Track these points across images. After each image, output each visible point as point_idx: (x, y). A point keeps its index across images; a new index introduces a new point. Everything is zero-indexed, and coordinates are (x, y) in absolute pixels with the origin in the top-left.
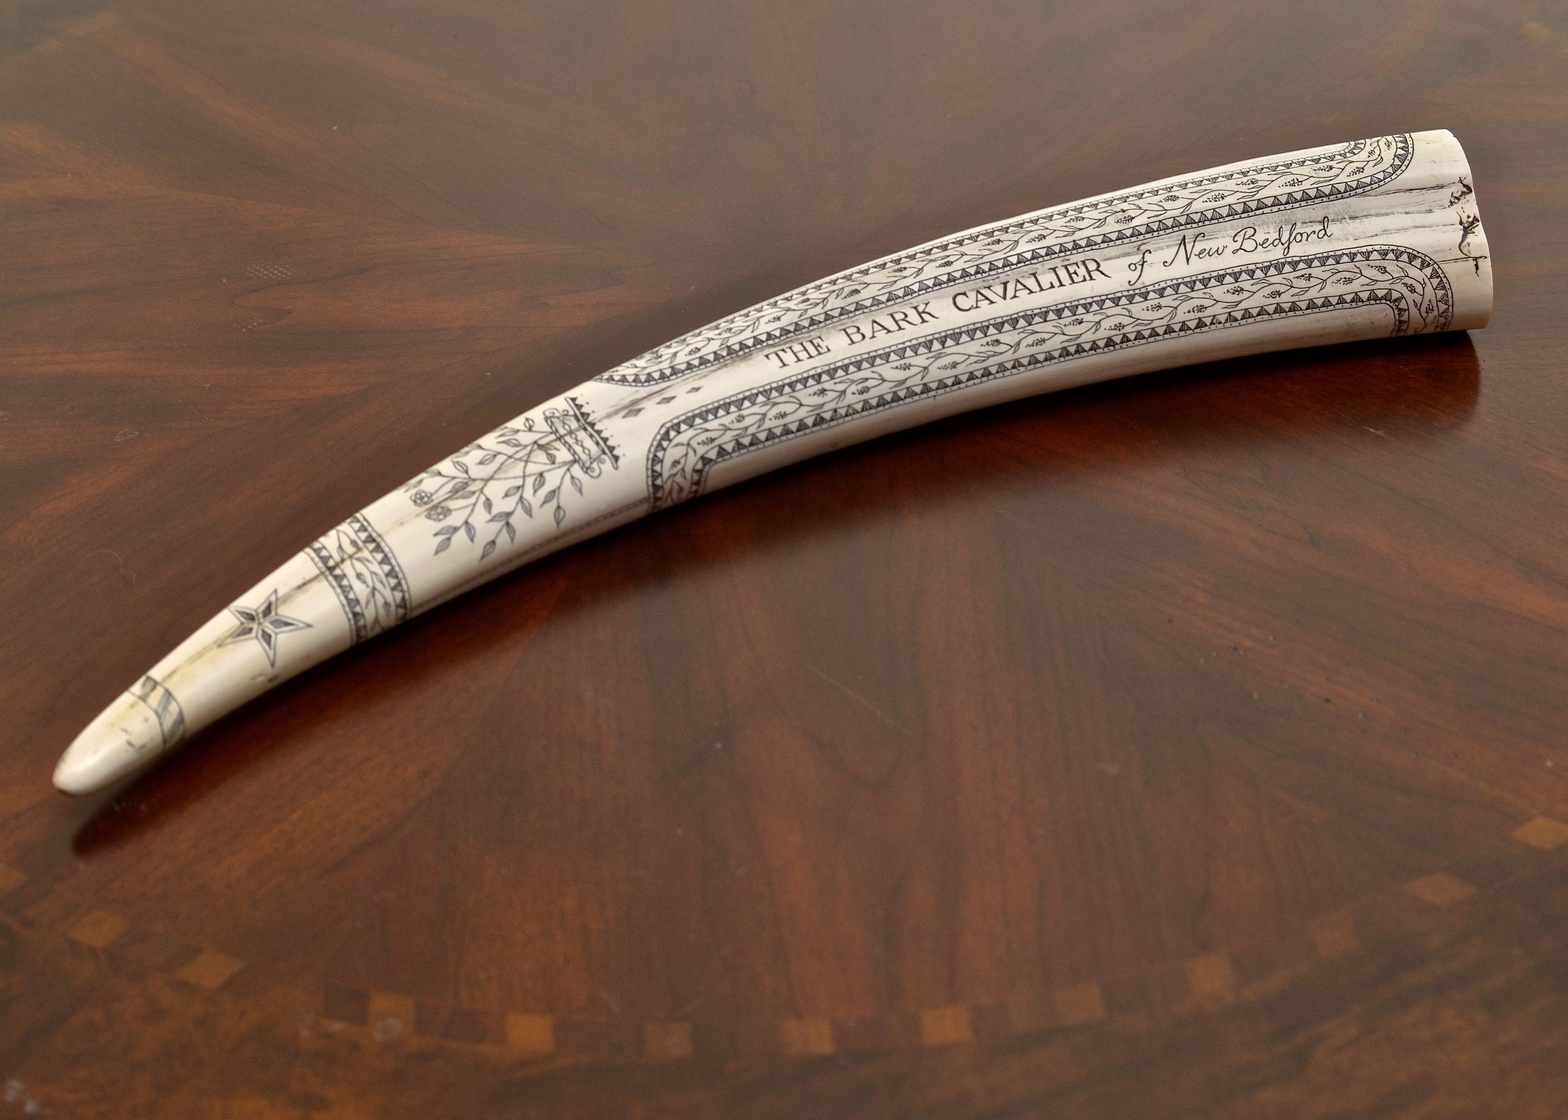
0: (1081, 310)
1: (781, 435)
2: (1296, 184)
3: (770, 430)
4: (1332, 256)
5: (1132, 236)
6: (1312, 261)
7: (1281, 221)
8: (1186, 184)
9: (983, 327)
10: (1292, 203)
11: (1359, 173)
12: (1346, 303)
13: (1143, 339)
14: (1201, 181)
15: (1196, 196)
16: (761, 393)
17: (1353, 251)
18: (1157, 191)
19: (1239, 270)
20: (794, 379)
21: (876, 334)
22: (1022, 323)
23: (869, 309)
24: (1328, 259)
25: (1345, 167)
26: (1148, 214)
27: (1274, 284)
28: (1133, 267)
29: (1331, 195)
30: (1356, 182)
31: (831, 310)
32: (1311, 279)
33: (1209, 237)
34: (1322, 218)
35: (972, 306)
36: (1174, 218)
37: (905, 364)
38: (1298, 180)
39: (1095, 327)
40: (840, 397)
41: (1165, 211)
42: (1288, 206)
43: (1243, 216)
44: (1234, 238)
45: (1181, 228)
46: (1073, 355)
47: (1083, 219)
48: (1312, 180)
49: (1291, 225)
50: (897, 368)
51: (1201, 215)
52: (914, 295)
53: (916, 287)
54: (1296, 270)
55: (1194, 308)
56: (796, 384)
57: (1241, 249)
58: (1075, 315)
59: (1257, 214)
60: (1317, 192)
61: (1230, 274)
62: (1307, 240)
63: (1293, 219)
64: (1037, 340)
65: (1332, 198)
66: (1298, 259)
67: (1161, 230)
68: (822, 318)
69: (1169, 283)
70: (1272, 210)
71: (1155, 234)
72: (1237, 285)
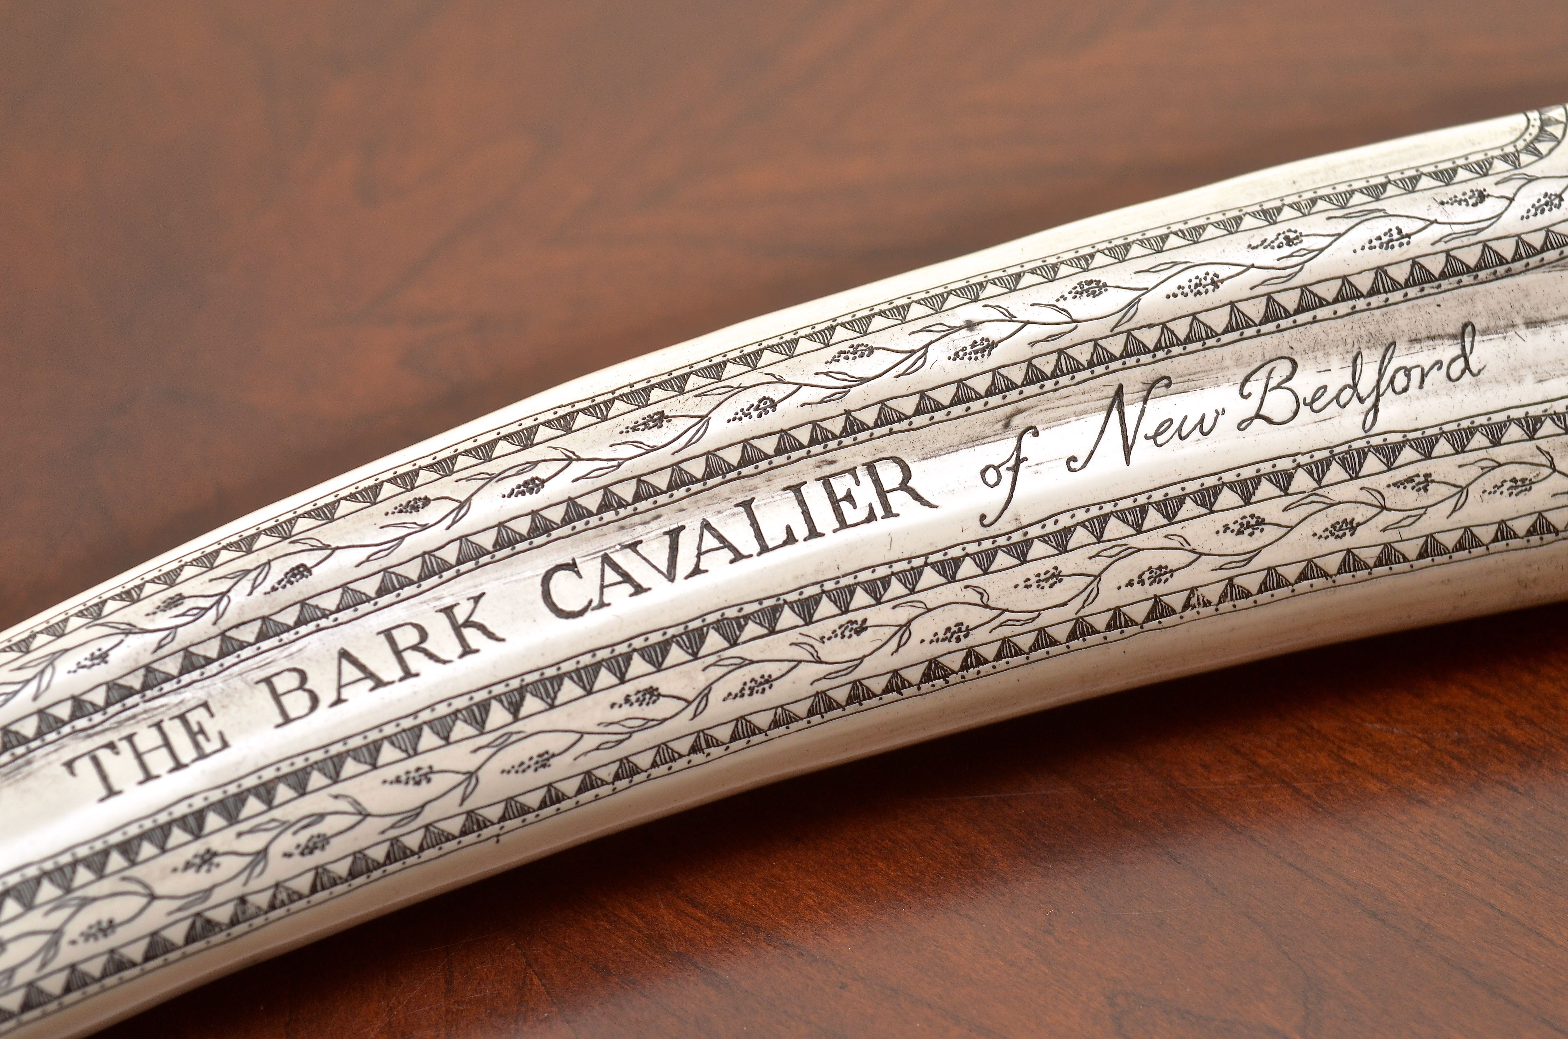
0: (861, 598)
1: (104, 975)
2: (1396, 244)
3: (73, 967)
4: (1481, 425)
5: (990, 393)
6: (1432, 441)
7: (1359, 339)
8: (1127, 247)
9: (615, 657)
10: (1386, 292)
11: (1550, 210)
12: (1516, 536)
13: (1017, 654)
14: (1164, 238)
15: (1149, 280)
16: (46, 874)
17: (1534, 411)
18: (1055, 267)
19: (1254, 474)
20: (133, 830)
21: (345, 693)
22: (714, 641)
23: (332, 617)
24: (1473, 435)
25: (1515, 195)
26: (1031, 332)
27: (1340, 503)
28: (991, 476)
29: (1481, 269)
30: (1543, 233)
31: (237, 626)
32: (1431, 487)
33: (1180, 387)
34: (1459, 325)
35: (591, 602)
36: (1095, 341)
37: (418, 769)
38: (1400, 231)
39: (896, 639)
40: (252, 866)
41: (1074, 325)
42: (1376, 301)
43: (1264, 329)
44: (1243, 385)
45: (1113, 366)
46: (844, 708)
47: (871, 350)
48: (1436, 231)
49: (1384, 348)
50: (398, 780)
51: (1162, 332)
52: (446, 575)
53: (450, 554)
54: (1395, 465)
55: (1144, 573)
56: (139, 846)
57: (1258, 416)
58: (846, 611)
59: (1298, 323)
60: (1447, 261)
61: (1231, 486)
62: (1421, 387)
63: (1388, 330)
64: (753, 680)
65: (1482, 275)
66: (1398, 437)
67: (1063, 374)
68: (212, 649)
69: (1081, 516)
70: (1335, 312)
71: (1049, 384)
72: (1248, 510)
